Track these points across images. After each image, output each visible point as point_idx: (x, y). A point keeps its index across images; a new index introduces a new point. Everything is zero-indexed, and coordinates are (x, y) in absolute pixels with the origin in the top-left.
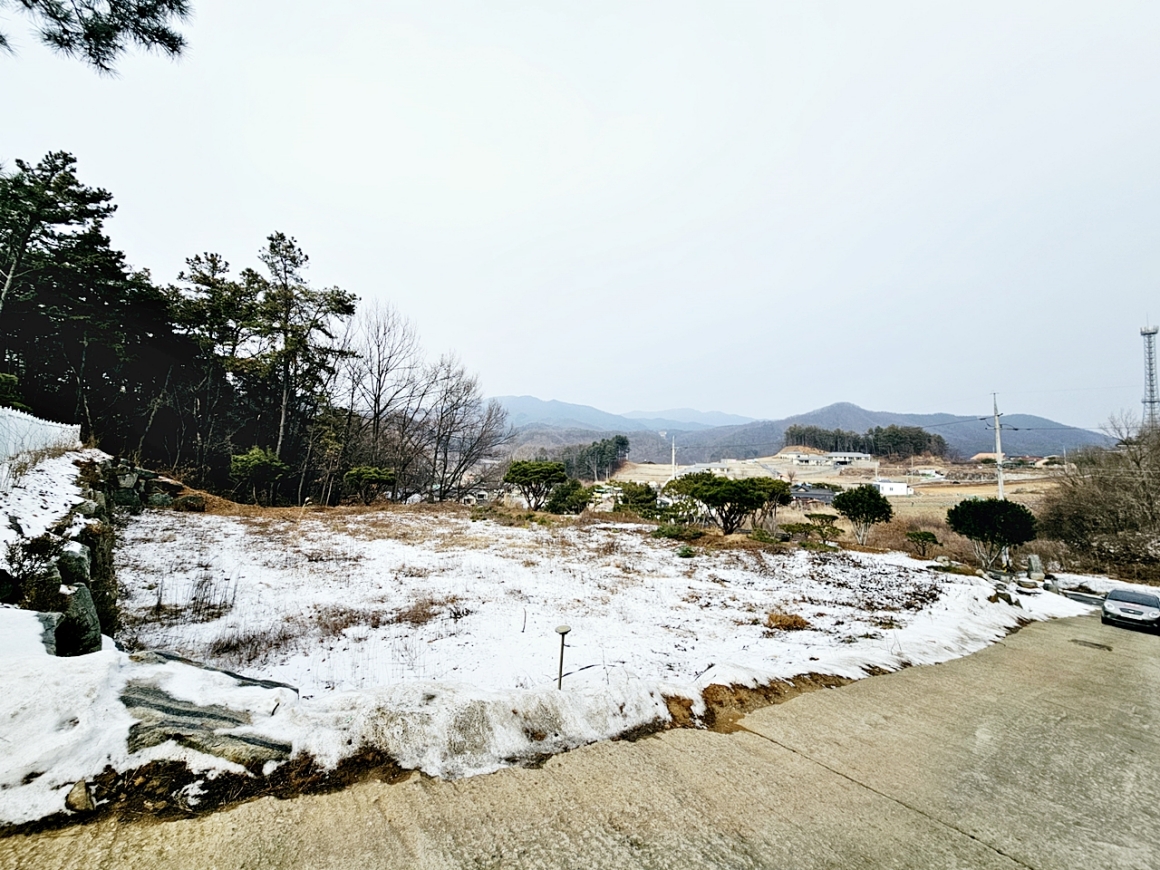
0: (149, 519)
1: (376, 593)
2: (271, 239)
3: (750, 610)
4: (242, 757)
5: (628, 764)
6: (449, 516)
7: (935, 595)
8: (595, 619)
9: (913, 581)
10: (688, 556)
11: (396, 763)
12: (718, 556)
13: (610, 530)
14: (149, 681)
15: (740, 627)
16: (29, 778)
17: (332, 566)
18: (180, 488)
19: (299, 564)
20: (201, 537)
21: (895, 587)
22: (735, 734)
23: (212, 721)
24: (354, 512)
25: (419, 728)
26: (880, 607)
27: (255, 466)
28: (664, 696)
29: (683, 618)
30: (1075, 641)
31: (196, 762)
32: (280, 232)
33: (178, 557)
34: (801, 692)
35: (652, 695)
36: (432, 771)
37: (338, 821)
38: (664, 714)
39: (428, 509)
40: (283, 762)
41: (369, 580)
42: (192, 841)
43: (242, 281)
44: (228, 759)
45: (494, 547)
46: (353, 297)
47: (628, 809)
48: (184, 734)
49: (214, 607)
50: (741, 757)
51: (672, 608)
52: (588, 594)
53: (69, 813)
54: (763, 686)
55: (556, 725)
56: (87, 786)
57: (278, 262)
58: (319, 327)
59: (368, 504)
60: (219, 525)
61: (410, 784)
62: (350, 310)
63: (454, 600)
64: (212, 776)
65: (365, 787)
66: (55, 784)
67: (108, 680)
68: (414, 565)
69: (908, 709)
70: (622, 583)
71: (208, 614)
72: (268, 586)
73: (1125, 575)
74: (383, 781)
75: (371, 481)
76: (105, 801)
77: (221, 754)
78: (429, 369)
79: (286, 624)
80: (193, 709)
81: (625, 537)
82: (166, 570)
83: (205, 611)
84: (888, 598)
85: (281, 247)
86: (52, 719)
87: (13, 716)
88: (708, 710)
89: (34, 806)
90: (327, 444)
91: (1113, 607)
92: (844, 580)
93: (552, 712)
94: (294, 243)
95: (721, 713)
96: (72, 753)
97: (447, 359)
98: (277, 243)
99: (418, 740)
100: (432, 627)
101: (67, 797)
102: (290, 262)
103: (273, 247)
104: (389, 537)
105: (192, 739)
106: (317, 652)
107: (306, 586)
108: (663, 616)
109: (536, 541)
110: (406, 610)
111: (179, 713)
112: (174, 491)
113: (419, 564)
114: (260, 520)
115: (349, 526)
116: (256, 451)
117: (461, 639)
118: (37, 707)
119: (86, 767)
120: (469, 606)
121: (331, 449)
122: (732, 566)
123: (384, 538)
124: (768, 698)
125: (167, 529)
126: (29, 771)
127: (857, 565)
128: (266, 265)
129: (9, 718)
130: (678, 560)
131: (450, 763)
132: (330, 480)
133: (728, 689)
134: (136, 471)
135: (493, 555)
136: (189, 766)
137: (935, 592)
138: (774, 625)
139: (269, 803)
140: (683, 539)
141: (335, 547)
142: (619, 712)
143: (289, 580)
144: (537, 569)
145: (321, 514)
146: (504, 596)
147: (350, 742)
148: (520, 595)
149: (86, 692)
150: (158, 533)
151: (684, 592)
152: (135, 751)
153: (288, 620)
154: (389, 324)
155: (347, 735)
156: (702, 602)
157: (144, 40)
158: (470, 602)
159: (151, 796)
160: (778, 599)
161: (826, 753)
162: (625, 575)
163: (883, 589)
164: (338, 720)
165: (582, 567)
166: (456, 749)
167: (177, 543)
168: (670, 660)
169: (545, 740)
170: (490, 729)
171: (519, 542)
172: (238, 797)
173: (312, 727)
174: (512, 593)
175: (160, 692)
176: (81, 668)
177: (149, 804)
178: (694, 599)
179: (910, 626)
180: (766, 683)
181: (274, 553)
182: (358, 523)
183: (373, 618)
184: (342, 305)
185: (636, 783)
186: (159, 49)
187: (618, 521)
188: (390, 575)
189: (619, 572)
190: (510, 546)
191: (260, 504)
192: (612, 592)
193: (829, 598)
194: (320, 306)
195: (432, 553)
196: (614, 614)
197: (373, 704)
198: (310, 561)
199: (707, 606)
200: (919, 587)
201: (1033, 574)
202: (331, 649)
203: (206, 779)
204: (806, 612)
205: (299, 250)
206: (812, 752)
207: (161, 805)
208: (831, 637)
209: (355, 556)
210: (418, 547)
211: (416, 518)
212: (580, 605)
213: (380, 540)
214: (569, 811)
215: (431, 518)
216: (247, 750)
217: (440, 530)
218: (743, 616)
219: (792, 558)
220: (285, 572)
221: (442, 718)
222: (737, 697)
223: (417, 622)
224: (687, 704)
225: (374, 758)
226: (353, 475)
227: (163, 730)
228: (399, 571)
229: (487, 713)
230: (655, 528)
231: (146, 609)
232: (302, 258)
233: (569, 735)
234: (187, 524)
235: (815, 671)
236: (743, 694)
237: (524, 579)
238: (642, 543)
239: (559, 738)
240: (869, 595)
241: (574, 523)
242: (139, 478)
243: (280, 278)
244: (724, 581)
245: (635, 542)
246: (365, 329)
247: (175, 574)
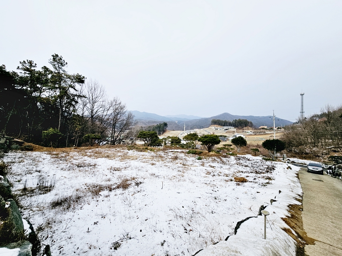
0: (12, 154)
1: (105, 178)
2: (53, 56)
3: (227, 176)
6: (120, 149)
7: (274, 168)
8: (182, 182)
9: (266, 164)
10: (200, 159)
12: (209, 159)
13: (173, 152)
15: (228, 182)
17: (86, 168)
18: (23, 143)
19: (74, 168)
20: (34, 160)
21: (261, 166)
22: (316, 244)
24: (88, 149)
26: (261, 172)
27: (52, 134)
28: (283, 229)
29: (209, 180)
30: (313, 179)
32: (56, 54)
33: (27, 168)
39: (113, 147)
41: (102, 173)
43: (42, 71)
45: (139, 159)
46: (84, 77)
49: (47, 187)
51: (204, 177)
52: (176, 174)
57: (56, 64)
58: (72, 87)
59: (92, 146)
60: (40, 155)
62: (83, 82)
63: (134, 179)
68: (115, 166)
70: (184, 169)
71: (46, 191)
72: (65, 177)
75: (93, 138)
78: (110, 102)
79: (77, 192)
81: (179, 154)
82: (23, 174)
83: (45, 189)
84: (261, 170)
85: (57, 59)
88: (295, 232)
90: (76, 127)
91: (311, 168)
92: (247, 165)
94: (62, 58)
97: (116, 98)
98: (56, 58)
100: (130, 189)
102: (60, 65)
103: (54, 59)
106: (93, 203)
107: (79, 177)
108: (203, 180)
109: (152, 157)
110: (119, 184)
112: (20, 144)
114: (55, 153)
115: (87, 154)
116: (51, 129)
117: (143, 193)
121: (78, 128)
122: (214, 162)
123: (101, 157)
124: (297, 220)
125: (20, 158)
127: (249, 160)
128: (51, 65)
130: (197, 161)
132: (77, 138)
134: (5, 137)
135: (140, 162)
138: (237, 181)
140: (197, 154)
141: (85, 161)
143: (73, 174)
144: (156, 166)
145: (76, 150)
146: (150, 176)
148: (155, 176)
150: (17, 159)
151: (205, 171)
153: (77, 190)
154: (96, 87)
156: (212, 174)
158: (140, 179)
160: (232, 172)
162: (184, 166)
163: (258, 167)
165: (170, 164)
167: (25, 163)
171: (146, 157)
174: (152, 175)
178: (209, 174)
179: (276, 179)
181: (63, 166)
182: (90, 152)
183: (109, 188)
184: (80, 80)
187: (175, 149)
188: (108, 170)
189: (181, 165)
190: (144, 158)
191: (54, 147)
192: (183, 173)
193: (246, 171)
194: (72, 80)
195: (119, 162)
196: (187, 180)
198: (78, 167)
199: (214, 176)
200: (268, 166)
201: (285, 159)
202: (98, 201)
204: (243, 176)
205: (64, 60)
208: (257, 184)
209: (93, 164)
210: (114, 160)
211: (110, 150)
212: (176, 178)
213: (100, 158)
215: (114, 150)
217: (119, 154)
218: (226, 178)
219: (230, 159)
220: (70, 172)
223: (125, 188)
224: (291, 232)
226: (86, 137)
228: (111, 169)
230: (188, 151)
231: (19, 190)
232: (65, 63)
234: (27, 155)
237: (154, 170)
238: (185, 156)
240: (255, 169)
241: (161, 150)
242: (6, 140)
243: (57, 70)
244: (214, 167)
245: (182, 155)
246: (87, 88)
247: (27, 175)
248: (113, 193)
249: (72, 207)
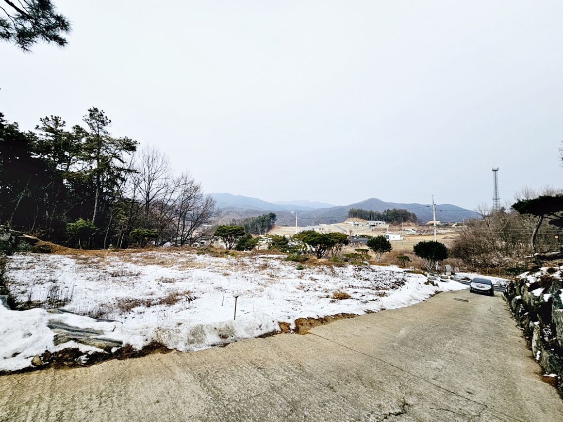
0: (18, 257)
1: (148, 291)
2: (90, 110)
3: (326, 292)
4: (102, 346)
5: (260, 345)
6: (186, 253)
7: (404, 282)
8: (256, 298)
9: (395, 277)
10: (301, 269)
11: (166, 347)
12: (314, 269)
13: (265, 258)
14: (58, 320)
15: (321, 299)
16: (15, 355)
17: (125, 279)
18: (36, 241)
19: (107, 278)
20: (49, 266)
21: (388, 280)
22: (306, 335)
23: (88, 334)
24: (135, 252)
25: (175, 334)
26: (382, 288)
27: (81, 228)
28: (278, 322)
29: (296, 296)
30: (455, 299)
31: (83, 348)
32: (95, 108)
33: (37, 277)
34: (336, 320)
35: (273, 322)
36: (181, 349)
37: (144, 366)
38: (278, 328)
39: (175, 249)
40: (119, 348)
41: (145, 285)
42: (86, 373)
43: (73, 131)
44: (96, 347)
45: (208, 267)
46: (135, 142)
47: (258, 358)
48: (77, 338)
49: (60, 301)
50: (306, 342)
51: (292, 292)
52: (253, 287)
53: (34, 366)
54: (321, 318)
55: (232, 332)
56: (40, 357)
57: (94, 123)
58: (117, 157)
59: (143, 248)
60: (60, 260)
61: (172, 354)
62: (133, 149)
63: (188, 293)
64: (90, 353)
65: (154, 355)
66: (26, 357)
67: (41, 319)
68: (168, 277)
69: (377, 324)
70: (270, 282)
71: (58, 305)
72: (90, 289)
73: (484, 272)
74: (161, 353)
75: (145, 236)
76: (47, 363)
77: (93, 345)
78: (175, 179)
79: (101, 308)
80: (79, 330)
81: (272, 261)
82: (31, 284)
84: (385, 284)
85: (96, 115)
86: (22, 333)
87: (4, 332)
88: (297, 327)
89: (19, 365)
90: (120, 217)
91: (474, 285)
92: (368, 277)
93: (231, 328)
94: (103, 114)
95: (302, 328)
96: (31, 346)
97: (185, 175)
98: (94, 113)
99: (175, 339)
100: (177, 305)
101: (32, 361)
102: (101, 123)
103: (91, 115)
104: (154, 264)
105: (81, 340)
107: (111, 289)
108: (288, 296)
109: (230, 264)
110: (164, 298)
111: (73, 331)
112: (33, 242)
113: (170, 276)
114: (84, 256)
115: (133, 259)
116: (81, 220)
117: (192, 310)
118: (14, 329)
119: (38, 351)
120: (196, 295)
121: (123, 220)
122: (320, 273)
123: (152, 264)
124: (322, 322)
125: (29, 263)
126: (14, 352)
127: (373, 271)
128: (87, 124)
130: (296, 271)
131: (188, 347)
132: (122, 235)
133: (306, 319)
134: (10, 232)
135: (208, 271)
136: (80, 350)
138: (335, 297)
139: (115, 361)
140: (299, 261)
141: (126, 269)
142: (259, 328)
143: (102, 286)
144: (229, 277)
145: (117, 253)
146: (213, 290)
147: (147, 340)
148: (221, 289)
149: (33, 323)
150: (24, 265)
151: (298, 285)
152: (57, 345)
153: (102, 305)
154: (155, 157)
155: (145, 338)
156: (305, 289)
158: (196, 293)
159: (66, 360)
160: (338, 286)
161: (341, 340)
162: (271, 278)
163: (383, 281)
164: (141, 332)
165: (252, 275)
166: (191, 342)
167: (36, 270)
168: (289, 315)
169: (228, 338)
170: (205, 335)
171: (221, 265)
172: (102, 360)
173: (130, 335)
174: (217, 288)
175: (63, 324)
176: (29, 315)
177: (66, 363)
178: (302, 288)
179: (391, 295)
180: (323, 317)
181: (91, 275)
182: (138, 257)
183: (147, 303)
184: (130, 146)
185: (263, 351)
187: (270, 254)
188: (155, 282)
189: (268, 277)
190: (217, 267)
191: (83, 248)
192: (265, 286)
193: (360, 285)
194: (117, 146)
195: (177, 271)
197: (156, 326)
198: (112, 276)
199: (307, 291)
200: (398, 279)
201: (447, 273)
203: (88, 354)
204: (350, 292)
205: (106, 117)
206: (335, 339)
207: (71, 363)
208: (358, 301)
209: (136, 273)
210: (170, 269)
211: (169, 254)
212: (250, 292)
213: (150, 265)
214: (235, 360)
215: (177, 254)
216: (104, 343)
217: (181, 260)
218: (323, 294)
219: (346, 268)
220: (99, 282)
221: (185, 331)
222: (309, 322)
223: (170, 304)
224: (288, 325)
225: (157, 345)
226: (135, 233)
227: (68, 337)
228: (160, 280)
229: (204, 329)
230: (286, 256)
232: (108, 121)
233: (238, 336)
234: (41, 259)
235: (344, 312)
236: (312, 321)
237: (223, 282)
238: (280, 264)
239: (233, 338)
240: (378, 283)
241: (248, 255)
242: (11, 235)
243: (95, 131)
244: (316, 279)
245: (277, 263)
246: (141, 158)
247: (36, 285)
248: (152, 308)
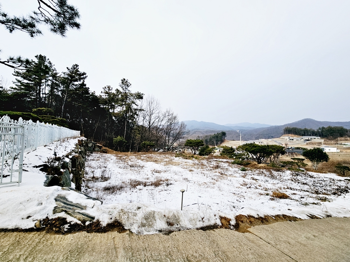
0: (95, 155)
1: (146, 177)
2: (122, 80)
3: (266, 190)
4: (81, 219)
5: (200, 238)
6: (169, 156)
7: (347, 190)
8: (210, 189)
9: (337, 184)
10: (244, 171)
11: (123, 227)
12: (255, 171)
13: (217, 161)
14: (63, 195)
15: (262, 196)
16: (28, 217)
17: (136, 168)
18: (102, 147)
19: (128, 168)
20: (105, 160)
21: (328, 186)
22: (246, 233)
23: (76, 208)
24: (143, 154)
25: (132, 217)
26: (321, 193)
27: (119, 141)
28: (220, 216)
29: (241, 191)
31: (69, 219)
32: (124, 78)
33: (100, 164)
34: (277, 221)
35: (215, 216)
36: (133, 231)
37: (101, 242)
38: (219, 222)
39: (163, 154)
40: (92, 222)
41: (145, 173)
42: (60, 241)
43: (115, 92)
44: (77, 219)
45: (181, 165)
46: (143, 94)
47: (195, 254)
48: (67, 210)
50: (246, 243)
51: (237, 187)
52: (208, 181)
53: (35, 228)
54: (261, 218)
55: (178, 221)
56: (40, 221)
57: (124, 86)
58: (134, 103)
59: (147, 152)
60: (110, 157)
61: (125, 234)
62: (142, 98)
63: (167, 180)
64: (72, 223)
65: (112, 233)
66: (34, 220)
67: (53, 194)
68: (157, 169)
69: (326, 234)
70: (220, 178)
72: (119, 173)
74: (118, 232)
75: (148, 145)
76: (44, 226)
77: (75, 217)
78: (163, 113)
79: (122, 184)
80: (72, 204)
81: (223, 163)
82: (96, 168)
83: (104, 179)
84: (325, 190)
85: (124, 82)
86: (36, 202)
87: (28, 201)
88: (237, 223)
89: (28, 225)
90: (136, 135)
92: (306, 182)
93: (177, 217)
94: (127, 81)
95: (242, 225)
96: (39, 212)
97: (168, 110)
99: (132, 221)
100: (160, 187)
101: (35, 224)
102: (127, 86)
103: (122, 82)
104: (152, 161)
105: (69, 212)
106: (129, 192)
107: (129, 174)
108: (233, 190)
109: (194, 164)
110: (154, 182)
111: (68, 204)
112: (100, 147)
113: (159, 169)
114: (120, 155)
115: (142, 158)
116: (119, 137)
117: (168, 192)
118: (34, 199)
119: (42, 216)
120: (171, 182)
121: (138, 136)
122: (260, 175)
123: (150, 161)
124: (263, 222)
126: (28, 215)
127: (311, 177)
128: (121, 87)
129: (27, 201)
130: (240, 172)
131: (140, 230)
132: (137, 145)
133: (246, 217)
134: (92, 142)
135: (180, 168)
136: (67, 220)
137: (347, 189)
138: (275, 196)
139: (84, 233)
140: (242, 165)
141: (137, 163)
142: (201, 220)
143: (125, 172)
144: (193, 172)
145: (135, 154)
146: (182, 180)
147: (111, 219)
148: (187, 180)
149: (46, 196)
150: (96, 158)
151: (242, 182)
152: (54, 214)
153: (123, 183)
154: (152, 101)
155: (111, 216)
156: (248, 186)
157: (72, 27)
158: (172, 181)
159: (56, 227)
160: (277, 187)
161: (283, 247)
162: (221, 176)
163: (323, 186)
164: (110, 212)
165: (207, 172)
166: (143, 225)
167: (100, 161)
168: (234, 205)
169: (173, 226)
170: (155, 220)
171: (188, 164)
172: (77, 230)
173: (102, 213)
174: (184, 179)
175: (65, 198)
176: (47, 190)
177: (54, 229)
178: (245, 185)
179: (334, 201)
180: (263, 216)
181: (121, 165)
182: (144, 157)
183: (145, 184)
184: (140, 97)
185: (200, 246)
186: (75, 28)
187: (220, 159)
188: (151, 172)
189: (219, 175)
190: (186, 165)
191: (121, 151)
192: (217, 181)
193: (299, 188)
194: (134, 97)
195: (163, 166)
196: (216, 188)
197: (120, 208)
198: (131, 167)
199: (249, 188)
200: (339, 187)
202: (133, 191)
203: (70, 224)
204: (288, 193)
205: (129, 82)
206: (276, 245)
207: (57, 229)
208: (298, 203)
209: (142, 166)
210: (159, 164)
211: (160, 156)
212: (206, 184)
214: (173, 252)
215: (164, 156)
216: (82, 217)
217: (166, 160)
218: (263, 192)
219: (284, 173)
220: (124, 170)
221: (140, 214)
222: (250, 220)
223: (156, 186)
224: (229, 220)
225: (117, 224)
226: (143, 144)
227: (62, 209)
228: (153, 171)
229: (155, 215)
230: (233, 161)
231: (91, 177)
232: (130, 84)
233: (182, 225)
234: (103, 156)
235: (285, 214)
236: (252, 219)
237: (189, 175)
238: (228, 166)
239: (178, 226)
240: (317, 188)
241: (206, 159)
242: (93, 144)
243: (124, 90)
244: (257, 179)
245: (226, 165)
246: (146, 103)
247: (98, 169)
249: (115, 192)
